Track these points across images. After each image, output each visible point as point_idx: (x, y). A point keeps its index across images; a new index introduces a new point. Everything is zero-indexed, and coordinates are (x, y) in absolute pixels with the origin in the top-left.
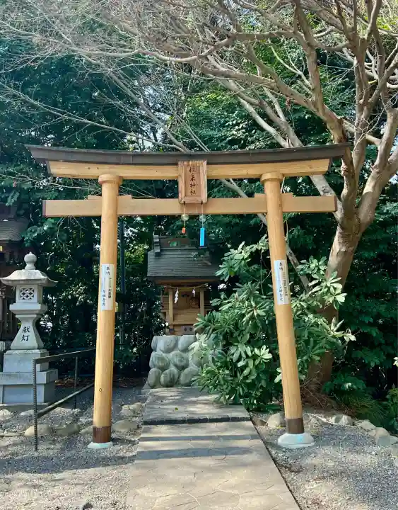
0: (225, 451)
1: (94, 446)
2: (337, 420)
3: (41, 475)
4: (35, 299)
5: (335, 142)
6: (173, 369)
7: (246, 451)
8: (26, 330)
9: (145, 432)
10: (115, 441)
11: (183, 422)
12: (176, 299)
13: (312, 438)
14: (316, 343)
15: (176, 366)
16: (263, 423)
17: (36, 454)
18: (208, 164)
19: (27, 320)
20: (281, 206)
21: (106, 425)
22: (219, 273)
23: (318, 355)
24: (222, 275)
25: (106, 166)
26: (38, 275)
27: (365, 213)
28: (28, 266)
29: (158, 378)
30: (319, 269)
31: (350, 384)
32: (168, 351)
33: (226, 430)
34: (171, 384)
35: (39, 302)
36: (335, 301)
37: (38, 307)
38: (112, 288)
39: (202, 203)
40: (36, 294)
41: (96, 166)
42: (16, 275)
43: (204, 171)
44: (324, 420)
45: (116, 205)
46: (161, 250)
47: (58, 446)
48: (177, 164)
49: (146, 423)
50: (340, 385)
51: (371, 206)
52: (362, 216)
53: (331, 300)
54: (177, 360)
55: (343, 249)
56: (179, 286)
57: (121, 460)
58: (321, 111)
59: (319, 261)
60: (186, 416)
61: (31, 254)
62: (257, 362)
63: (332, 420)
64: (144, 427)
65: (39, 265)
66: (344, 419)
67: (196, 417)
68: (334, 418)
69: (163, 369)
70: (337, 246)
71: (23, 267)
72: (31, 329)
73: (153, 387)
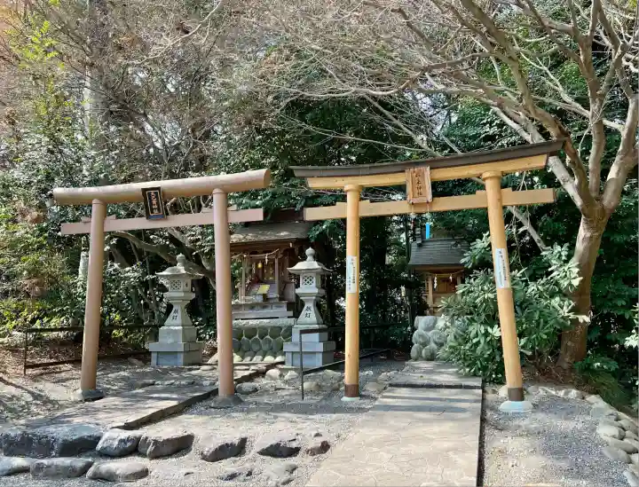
0: (443, 410)
1: (345, 399)
2: (566, 394)
3: (300, 416)
4: (314, 284)
5: (555, 139)
6: (433, 345)
7: (463, 410)
8: (309, 308)
9: (389, 391)
10: (362, 396)
11: (422, 386)
12: (436, 285)
13: (532, 406)
14: (546, 322)
15: (436, 343)
16: (494, 392)
17: (302, 402)
18: (431, 169)
19: (308, 300)
20: (500, 200)
21: (354, 383)
22: (463, 261)
23: (546, 334)
24: (465, 263)
25: (349, 178)
26: (315, 265)
27: (609, 199)
28: (309, 258)
29: (419, 353)
30: (560, 255)
31: (599, 364)
32: (428, 329)
33: (456, 394)
34: (431, 358)
35: (317, 287)
36: (570, 284)
37: (316, 291)
38: (356, 276)
39: (428, 202)
40: (314, 280)
41: (341, 179)
42: (300, 266)
43: (428, 175)
44: (554, 393)
45: (357, 209)
46: (423, 242)
47: (320, 397)
48: (403, 171)
49: (391, 385)
50: (590, 365)
51: (615, 191)
52: (605, 203)
53: (566, 284)
54: (435, 338)
55: (588, 235)
56: (438, 272)
57: (360, 410)
58: (532, 113)
59: (562, 247)
60: (426, 382)
61: (310, 249)
62: (488, 339)
63: (561, 393)
64: (389, 388)
65: (317, 258)
66: (574, 393)
67: (434, 383)
68: (563, 391)
69: (424, 345)
70: (583, 232)
71: (304, 258)
72: (312, 309)
73: (416, 360)
